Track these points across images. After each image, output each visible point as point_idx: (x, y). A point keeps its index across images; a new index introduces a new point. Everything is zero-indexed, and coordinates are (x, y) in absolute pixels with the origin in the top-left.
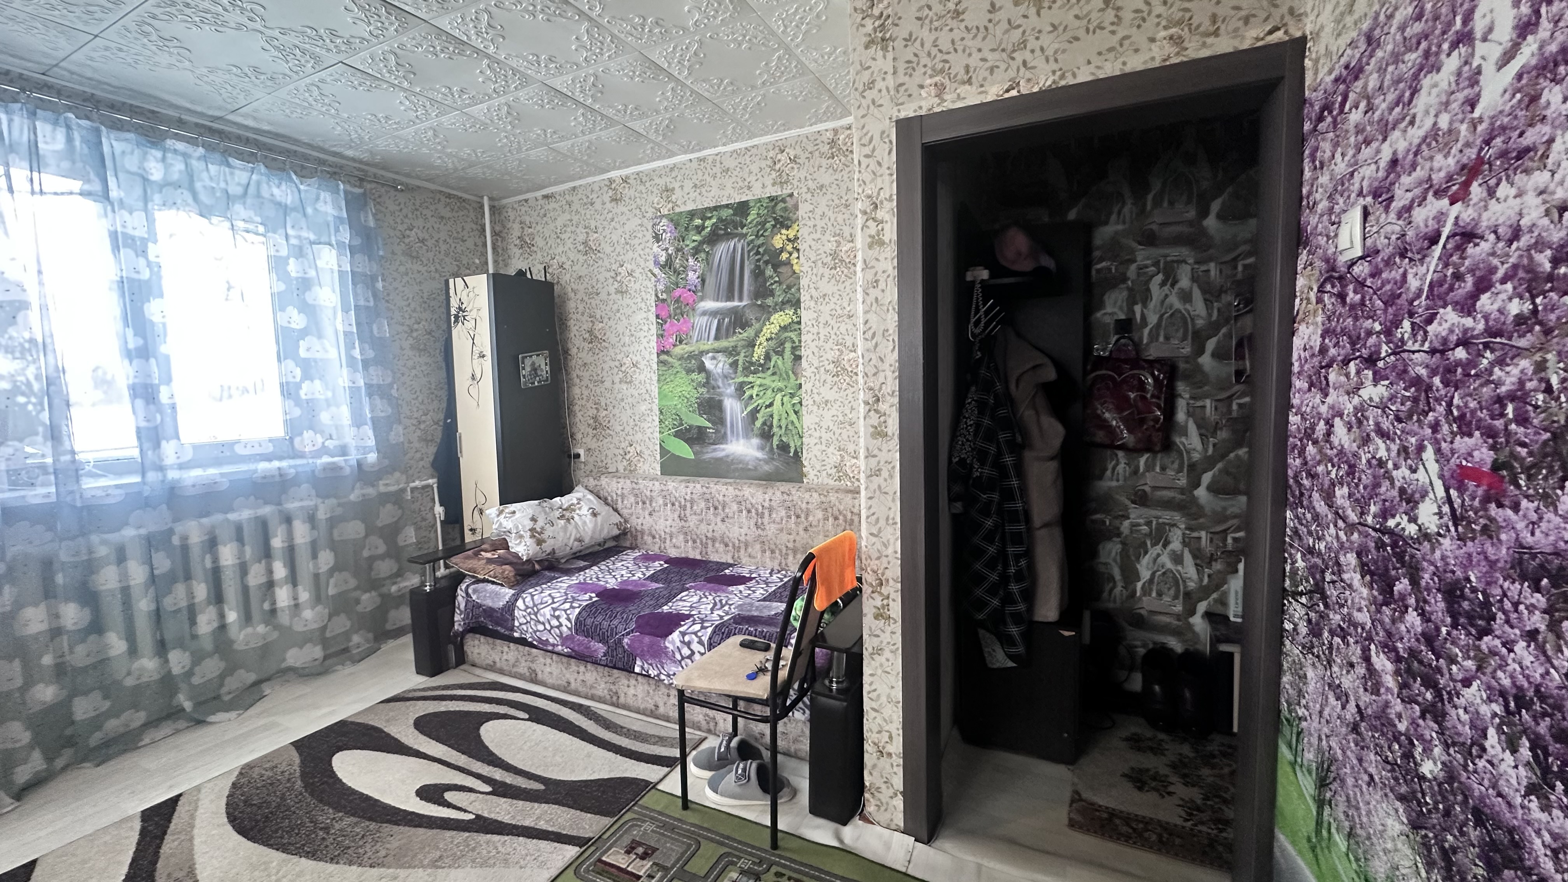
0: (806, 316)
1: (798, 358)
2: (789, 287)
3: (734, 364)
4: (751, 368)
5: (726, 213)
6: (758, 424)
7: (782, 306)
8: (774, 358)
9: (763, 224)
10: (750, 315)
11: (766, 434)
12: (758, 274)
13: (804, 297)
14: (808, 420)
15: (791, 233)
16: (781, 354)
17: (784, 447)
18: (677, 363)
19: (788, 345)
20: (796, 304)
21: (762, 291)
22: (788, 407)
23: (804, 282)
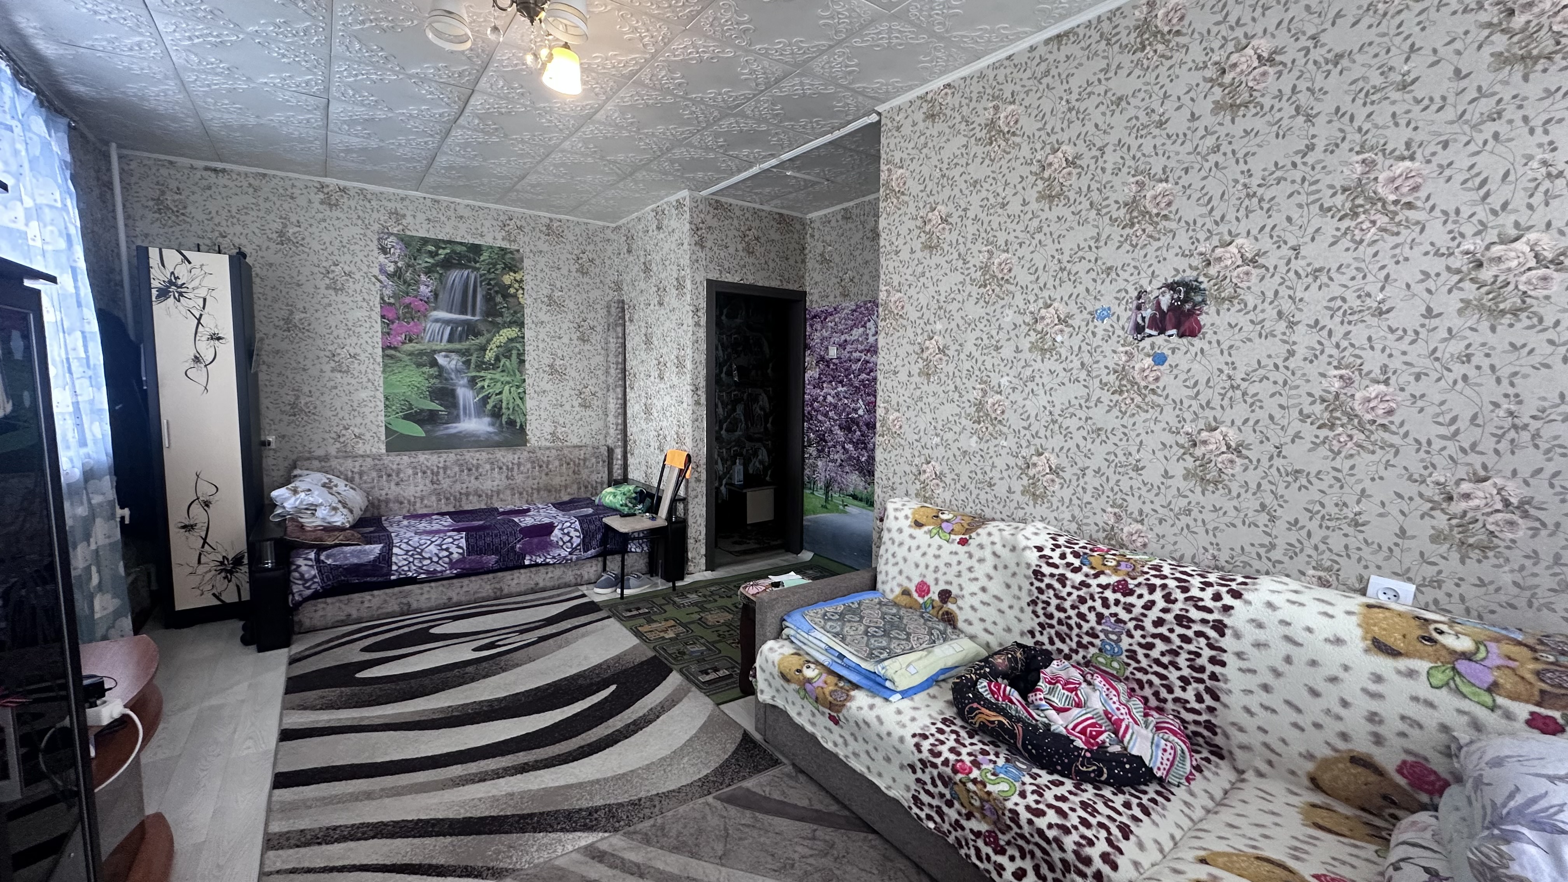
0: (528, 334)
1: (522, 362)
2: (515, 312)
3: (467, 363)
4: (481, 366)
5: (459, 249)
6: (489, 407)
7: (510, 324)
8: (503, 360)
9: (495, 265)
10: (482, 327)
11: (496, 414)
12: (489, 299)
13: (527, 321)
14: (530, 404)
15: (518, 277)
16: (509, 357)
17: (511, 423)
18: (406, 358)
19: (514, 352)
20: (521, 325)
21: (492, 311)
22: (515, 395)
23: (527, 311)
